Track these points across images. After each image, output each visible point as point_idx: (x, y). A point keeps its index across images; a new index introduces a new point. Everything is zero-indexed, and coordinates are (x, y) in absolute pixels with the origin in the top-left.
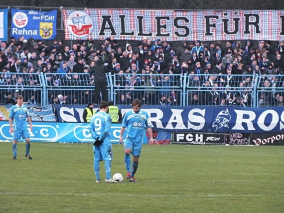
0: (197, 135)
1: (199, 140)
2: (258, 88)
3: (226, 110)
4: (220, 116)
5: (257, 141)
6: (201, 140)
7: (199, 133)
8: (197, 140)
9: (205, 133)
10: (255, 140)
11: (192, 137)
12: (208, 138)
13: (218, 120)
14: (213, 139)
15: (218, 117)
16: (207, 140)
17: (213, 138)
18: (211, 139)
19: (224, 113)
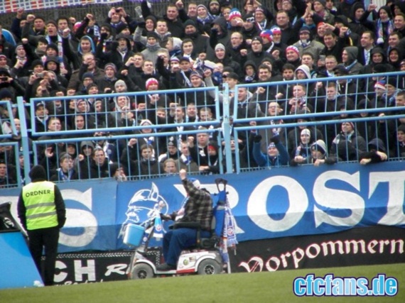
0: (77, 264)
1: (85, 277)
2: (235, 119)
3: (150, 187)
4: (138, 204)
5: (252, 264)
6: (92, 277)
7: (83, 256)
8: (78, 277)
9: (101, 255)
10: (246, 261)
11: (64, 270)
12: (111, 269)
13: (134, 214)
14: (125, 270)
15: (130, 208)
16: (108, 274)
17: (124, 266)
18: (118, 271)
19: (145, 194)
